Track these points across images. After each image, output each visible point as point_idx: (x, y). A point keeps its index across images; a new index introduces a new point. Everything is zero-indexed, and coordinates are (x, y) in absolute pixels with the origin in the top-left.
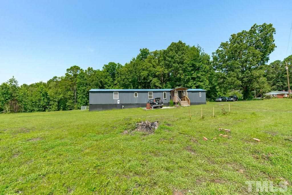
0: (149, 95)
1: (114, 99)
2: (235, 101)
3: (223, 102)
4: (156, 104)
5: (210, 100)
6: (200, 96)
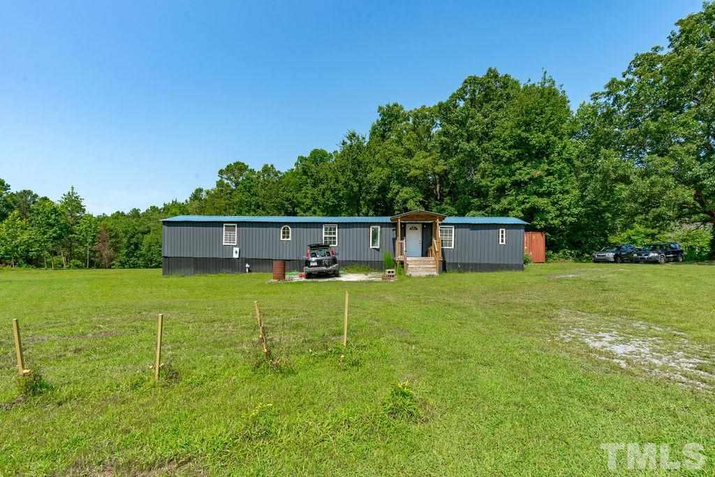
0: (326, 233)
1: (224, 244)
2: (667, 261)
3: (619, 265)
4: (311, 264)
5: (578, 256)
6: (500, 243)
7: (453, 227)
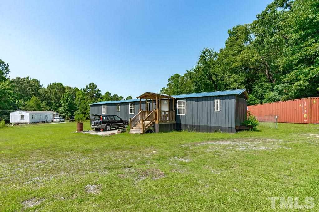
0: (130, 108)
6: (216, 111)
7: (185, 100)
